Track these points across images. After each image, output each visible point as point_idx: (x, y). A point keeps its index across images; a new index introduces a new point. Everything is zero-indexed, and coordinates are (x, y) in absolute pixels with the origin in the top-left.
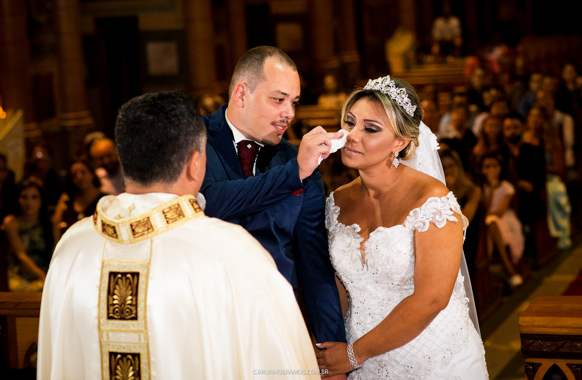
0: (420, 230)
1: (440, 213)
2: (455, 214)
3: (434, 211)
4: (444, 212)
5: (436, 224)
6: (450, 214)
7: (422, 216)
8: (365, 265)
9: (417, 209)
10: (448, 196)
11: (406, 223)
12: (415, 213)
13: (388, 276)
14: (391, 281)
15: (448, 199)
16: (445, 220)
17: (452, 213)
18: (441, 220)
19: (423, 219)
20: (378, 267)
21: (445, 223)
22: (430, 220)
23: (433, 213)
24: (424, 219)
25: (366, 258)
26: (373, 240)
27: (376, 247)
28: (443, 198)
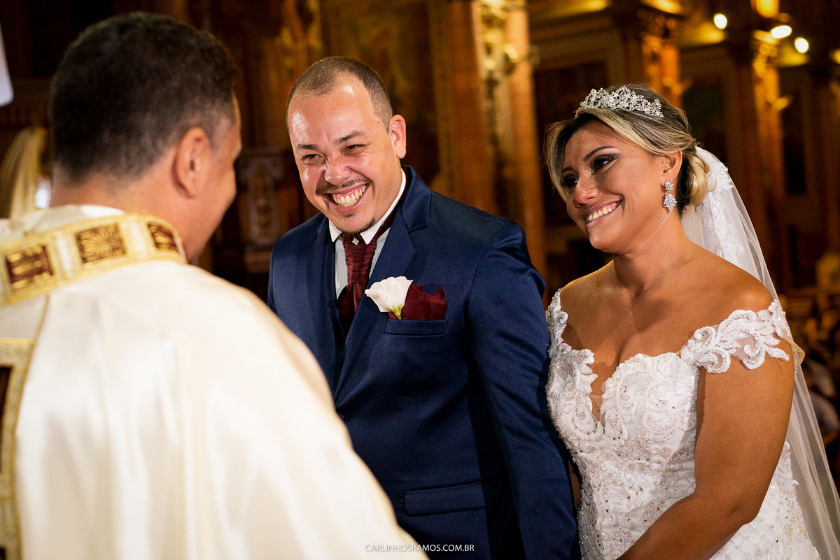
0: (710, 369)
1: (752, 340)
2: (783, 345)
3: (742, 336)
4: (761, 340)
5: (744, 362)
6: (773, 344)
7: (717, 342)
8: (599, 423)
9: (711, 329)
10: (770, 308)
11: (685, 352)
12: (706, 335)
13: (641, 447)
14: (645, 455)
15: (771, 313)
16: (763, 355)
17: (777, 342)
18: (754, 355)
19: (717, 348)
20: (623, 426)
21: (762, 360)
22: (733, 351)
23: (739, 340)
24: (721, 349)
25: (602, 409)
26: (620, 375)
27: (623, 389)
28: (763, 313)
